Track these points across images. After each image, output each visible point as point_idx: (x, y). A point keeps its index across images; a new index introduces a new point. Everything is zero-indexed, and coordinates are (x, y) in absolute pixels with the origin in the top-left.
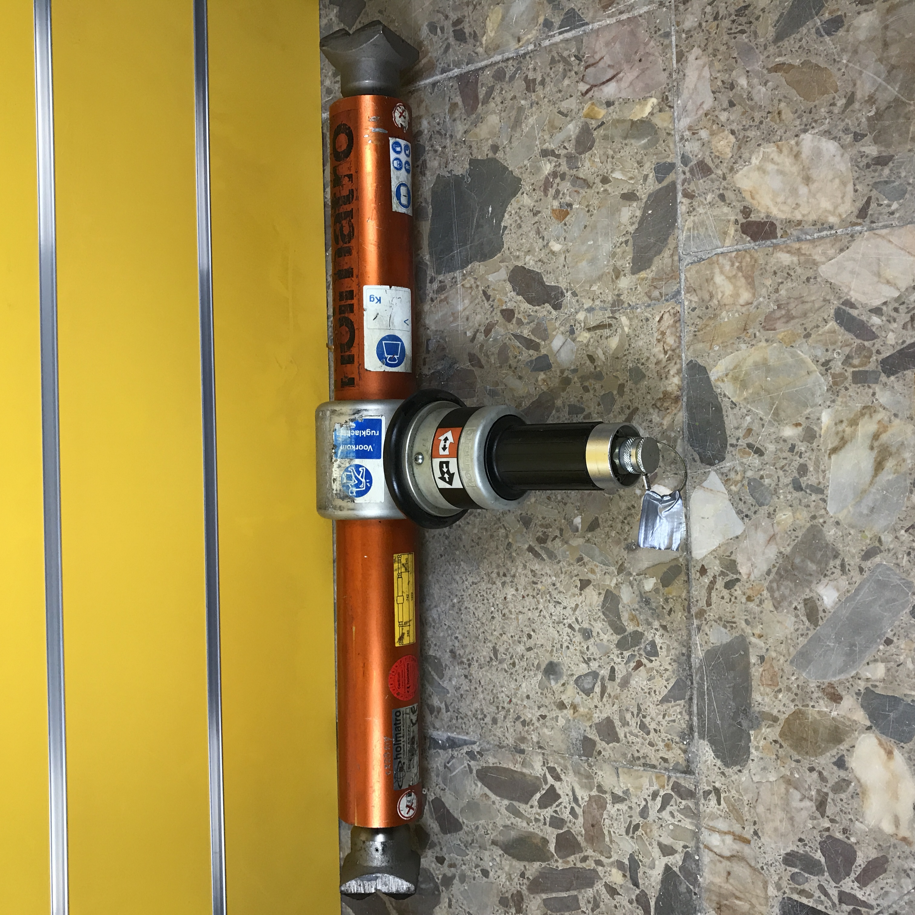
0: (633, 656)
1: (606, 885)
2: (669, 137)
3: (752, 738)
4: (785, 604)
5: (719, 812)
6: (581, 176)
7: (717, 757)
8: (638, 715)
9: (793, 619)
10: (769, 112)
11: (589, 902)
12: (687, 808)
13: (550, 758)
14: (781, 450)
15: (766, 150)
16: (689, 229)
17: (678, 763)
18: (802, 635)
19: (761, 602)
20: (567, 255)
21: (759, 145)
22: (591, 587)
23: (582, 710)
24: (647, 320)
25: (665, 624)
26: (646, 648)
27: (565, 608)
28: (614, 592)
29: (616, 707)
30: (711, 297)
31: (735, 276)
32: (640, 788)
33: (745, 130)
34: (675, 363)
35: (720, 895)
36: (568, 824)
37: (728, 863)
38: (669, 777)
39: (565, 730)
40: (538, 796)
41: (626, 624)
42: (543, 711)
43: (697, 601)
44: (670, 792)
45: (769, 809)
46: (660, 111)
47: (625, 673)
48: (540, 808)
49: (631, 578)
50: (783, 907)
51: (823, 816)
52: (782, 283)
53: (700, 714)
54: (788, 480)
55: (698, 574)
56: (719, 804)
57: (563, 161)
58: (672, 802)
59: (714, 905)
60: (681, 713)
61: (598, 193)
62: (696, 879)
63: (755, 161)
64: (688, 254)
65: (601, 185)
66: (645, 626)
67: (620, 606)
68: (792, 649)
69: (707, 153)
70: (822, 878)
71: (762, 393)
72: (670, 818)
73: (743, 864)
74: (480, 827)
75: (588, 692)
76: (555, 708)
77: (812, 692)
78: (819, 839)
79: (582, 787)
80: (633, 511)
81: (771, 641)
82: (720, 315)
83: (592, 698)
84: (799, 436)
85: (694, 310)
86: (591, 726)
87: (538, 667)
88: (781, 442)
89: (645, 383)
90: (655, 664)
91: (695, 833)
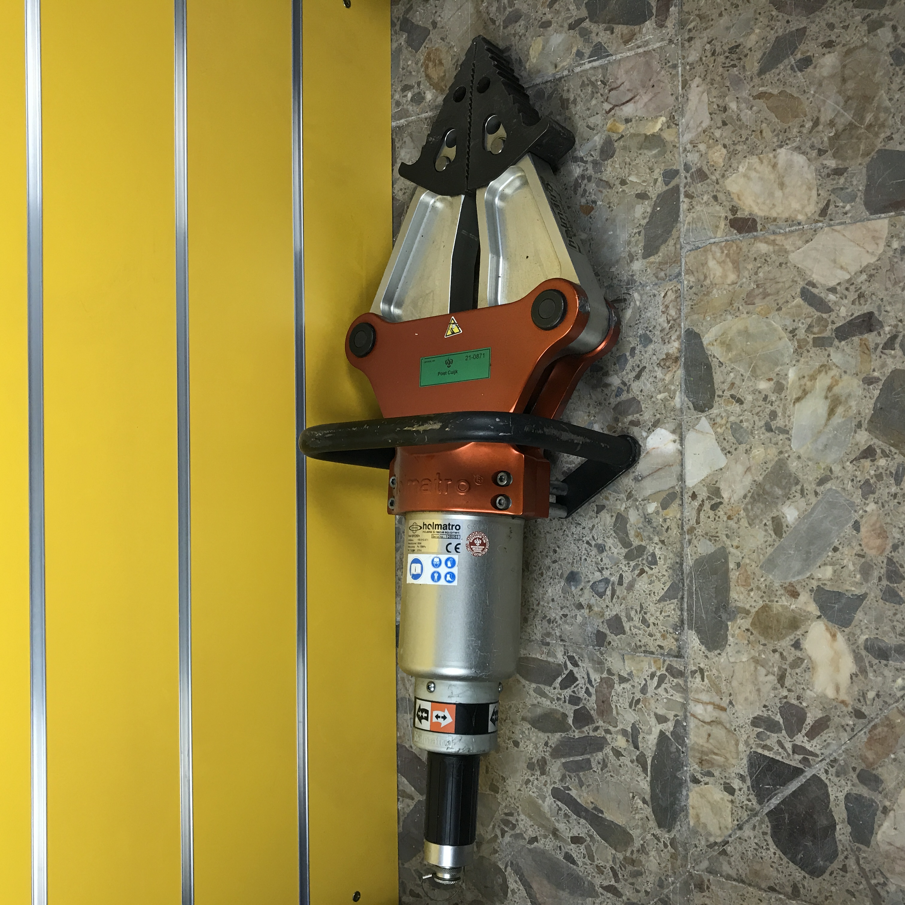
0: (637, 565)
1: (613, 749)
2: (675, 149)
3: (730, 628)
4: (757, 521)
5: (703, 687)
6: (604, 178)
7: (702, 643)
8: (640, 612)
9: (763, 533)
10: (753, 131)
11: (599, 763)
12: (678, 685)
13: (570, 649)
14: (757, 400)
15: (751, 161)
16: (689, 223)
17: (671, 649)
18: (770, 546)
19: (739, 520)
20: (592, 242)
21: (745, 157)
22: (605, 511)
23: (596, 609)
24: (655, 296)
25: (663, 539)
26: (648, 558)
27: (584, 528)
28: (623, 514)
29: (623, 606)
30: (705, 277)
31: (724, 262)
32: (641, 670)
33: (734, 144)
34: (676, 331)
35: (702, 752)
36: (584, 701)
37: (709, 727)
38: (664, 661)
39: (583, 625)
40: (560, 679)
41: (632, 539)
42: (566, 612)
43: (689, 520)
44: (664, 672)
45: (741, 684)
46: (668, 127)
47: (630, 579)
48: (561, 689)
49: (637, 503)
50: (750, 760)
51: (782, 686)
52: (760, 267)
53: (690, 609)
54: (763, 423)
55: (690, 499)
56: (703, 680)
57: (590, 166)
58: (666, 681)
59: (697, 761)
60: (674, 610)
61: (617, 193)
62: (684, 741)
63: (741, 169)
64: (688, 243)
65: (620, 186)
66: (647, 541)
67: (628, 526)
68: (761, 556)
69: (705, 163)
70: (780, 735)
71: (743, 354)
72: (665, 693)
73: (720, 726)
74: (513, 706)
75: (601, 595)
76: (574, 608)
77: (777, 590)
78: (779, 705)
79: (596, 670)
81: (745, 551)
82: (711, 292)
83: (604, 600)
84: (771, 388)
85: (691, 288)
86: (603, 622)
87: (561, 576)
88: (757, 393)
89: (651, 346)
90: (655, 571)
91: (684, 704)
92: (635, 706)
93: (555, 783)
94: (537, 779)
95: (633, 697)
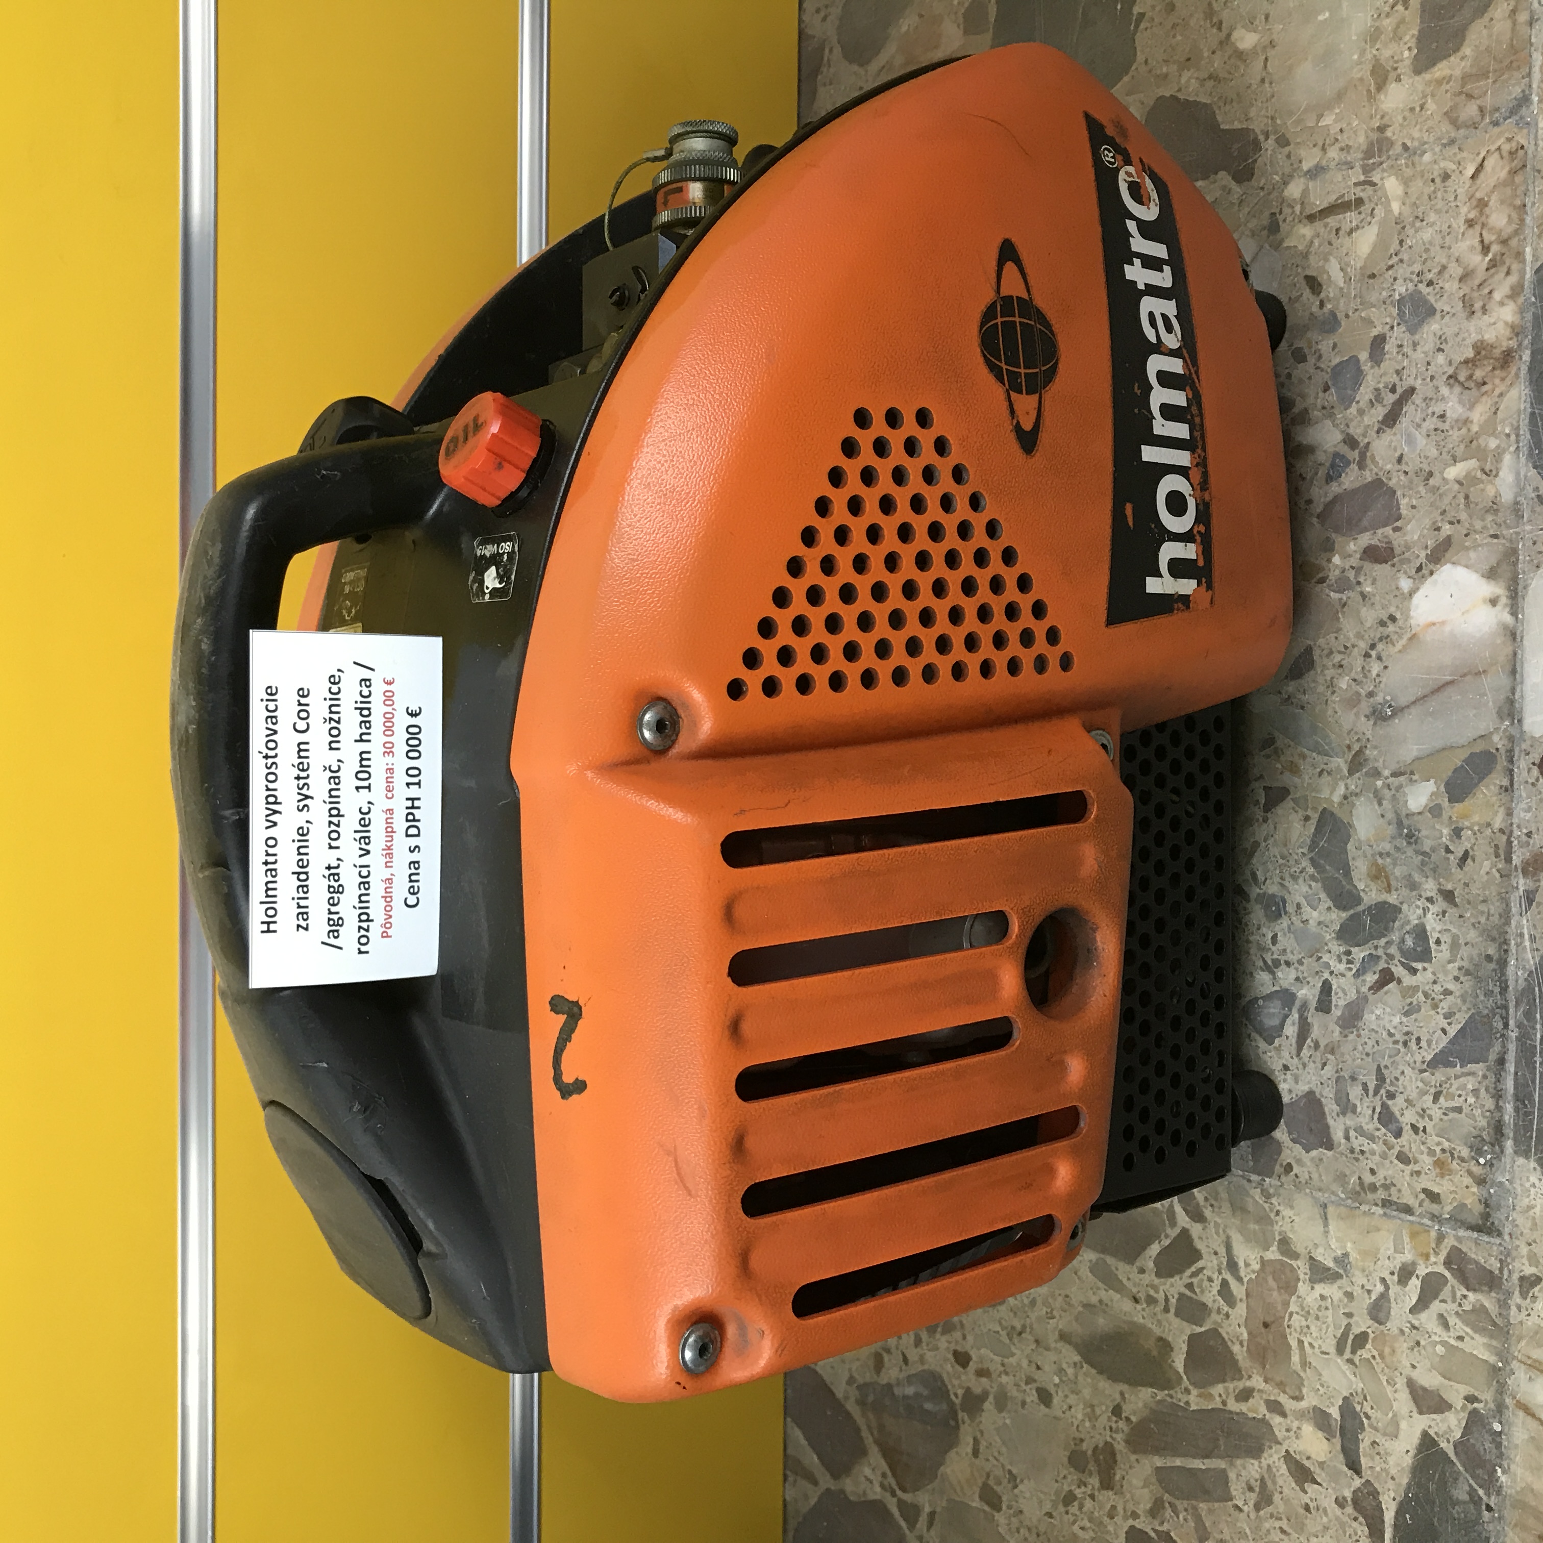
0: (1373, 958)
1: (1288, 1457)
8: (1376, 1093)
11: (1251, 1489)
12: (1479, 1310)
17: (1462, 1206)
20: (1271, 53)
22: (1288, 804)
24: (1446, 177)
25: (1449, 887)
26: (1403, 941)
28: (1339, 813)
29: (1329, 1071)
32: (1373, 1255)
34: (1508, 273)
36: (1214, 1317)
38: (1441, 1238)
40: (1155, 1249)
41: (1361, 886)
43: (1529, 835)
44: (1441, 1269)
47: (1352, 995)
48: (1158, 1274)
49: (1379, 783)
53: (1522, 1097)
55: (1536, 771)
58: (1446, 1293)
60: (1475, 1092)
62: (1493, 1476)
66: (1405, 892)
67: (1351, 847)
72: (1439, 1330)
74: (1039, 1301)
75: (1270, 1035)
79: (1249, 1238)
80: (1391, 628)
83: (1278, 1049)
89: (1434, 326)
90: (1423, 978)
91: (1495, 1370)
92: (1353, 1352)
93: (1135, 1515)
94: (1092, 1497)
95: (1349, 1326)
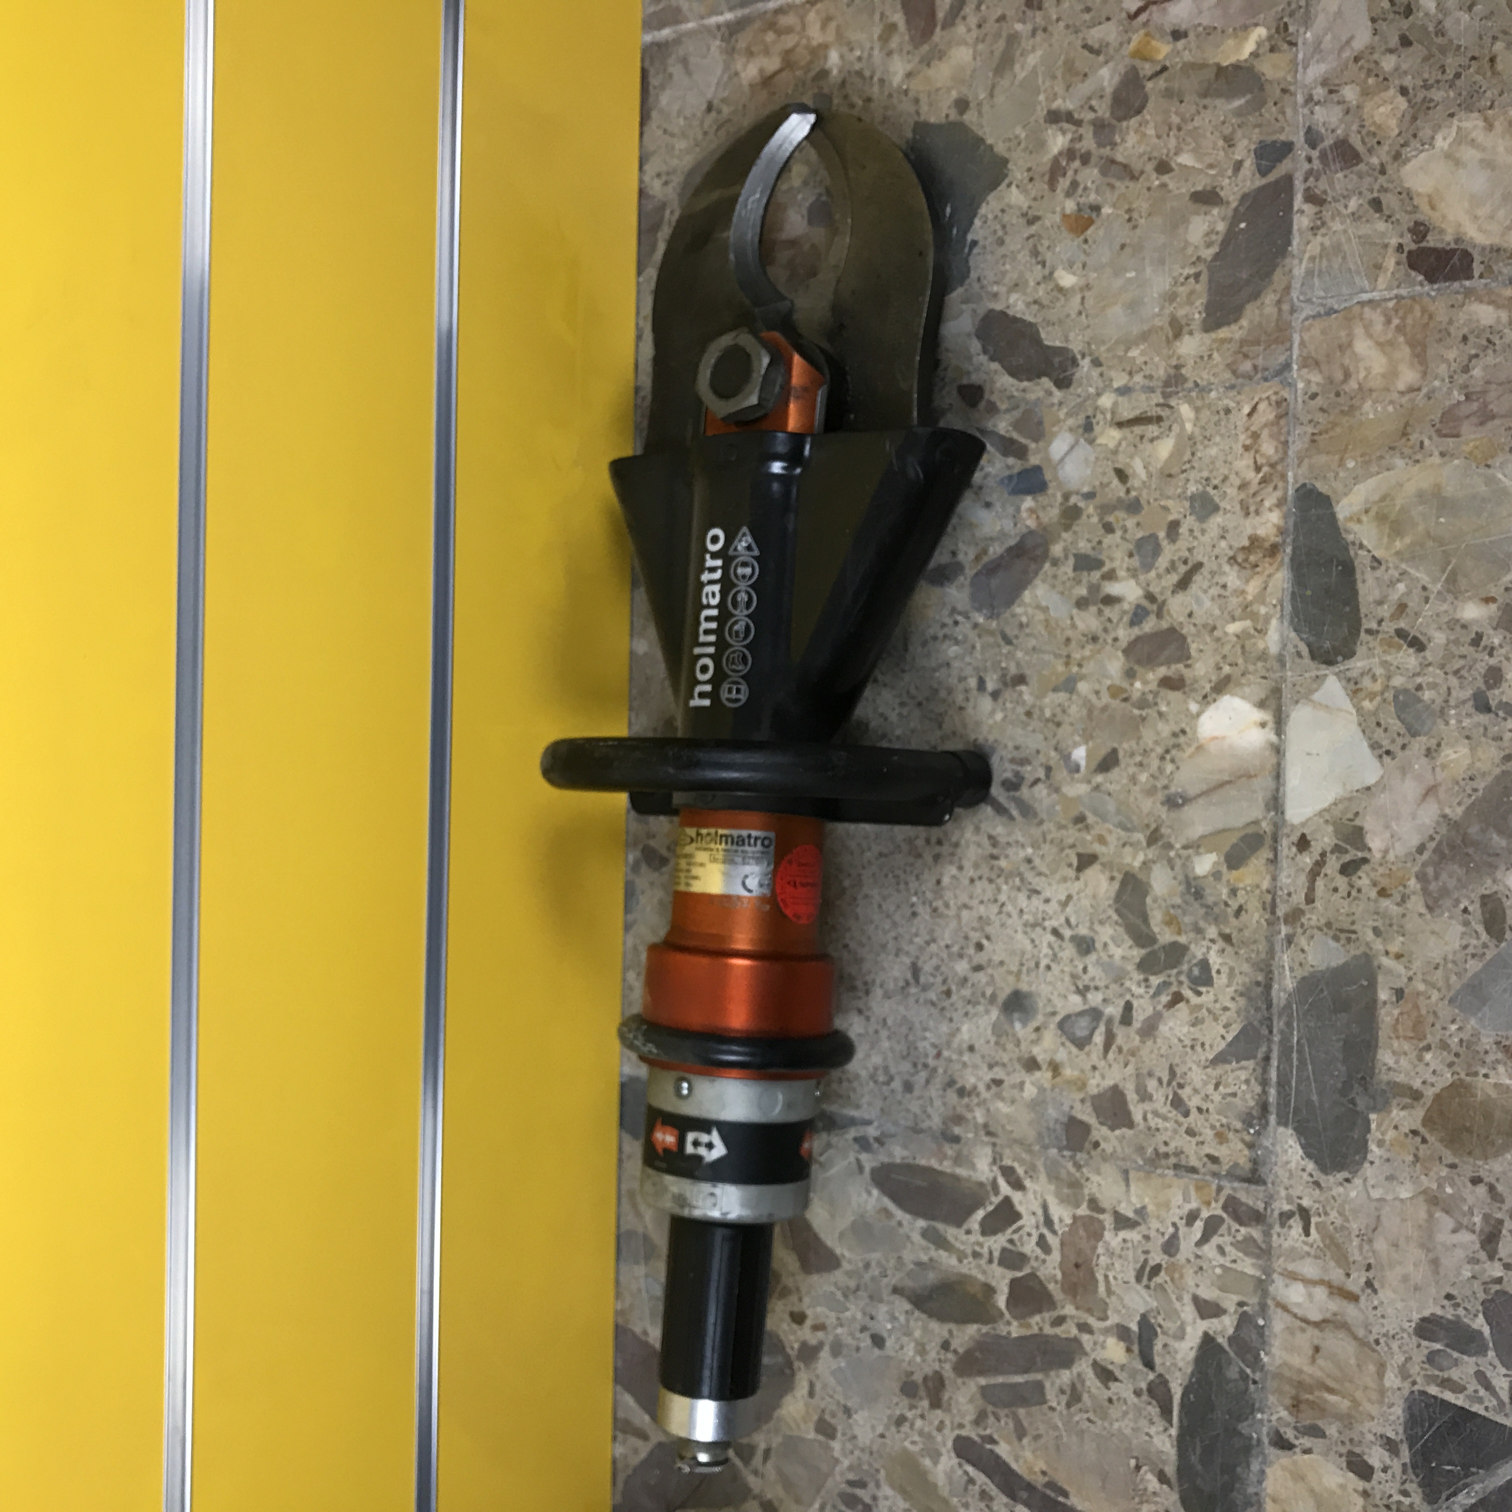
0: (1166, 984)
1: (1095, 1365)
2: (1286, 97)
3: (1373, 1126)
4: (1448, 903)
5: (1306, 1248)
6: (1120, 158)
7: (1308, 1155)
8: (1169, 1083)
9: (1461, 929)
10: (1473, 58)
11: (1062, 1392)
13: (1007, 1152)
14: (1456, 642)
15: (1464, 124)
16: (1312, 259)
17: (1236, 1165)
18: (1473, 956)
19: (1404, 899)
20: (1088, 294)
21: (1452, 115)
22: (1096, 867)
23: (1068, 1072)
24: (1228, 411)
25: (1227, 931)
26: (1190, 970)
27: (1047, 901)
28: (1140, 876)
29: (1130, 1069)
30: (1347, 375)
31: (1391, 343)
32: (1167, 1205)
33: (1426, 86)
34: (1275, 488)
35: (1300, 1385)
36: (1033, 1263)
37: (1316, 1332)
38: (1220, 1189)
39: (1036, 1104)
40: (980, 1214)
41: (1156, 930)
42: (998, 1073)
43: (1289, 894)
44: (1219, 1212)
45: (1396, 1246)
46: (1272, 50)
47: (1150, 1011)
48: (983, 1234)
49: (1172, 854)
50: (1410, 1408)
51: (1491, 1257)
52: (1477, 356)
53: (1283, 1084)
54: (1468, 693)
55: (1294, 849)
56: (1307, 1233)
57: (1087, 132)
58: (1223, 1229)
59: (1288, 1402)
60: (1247, 1082)
61: (1149, 189)
62: (1257, 1357)
63: (1442, 143)
64: (1309, 301)
65: (1154, 175)
66: (1192, 935)
67: (1149, 900)
68: (1454, 978)
69: (1355, 127)
70: (1480, 1360)
71: (1430, 544)
72: (1218, 1256)
73: (1342, 1334)
74: (873, 1264)
75: (1081, 1043)
76: (1018, 1067)
77: (1486, 1052)
78: (1482, 1296)
79: (1063, 1200)
80: (1182, 739)
81: (1417, 965)
82: (1360, 408)
83: (1088, 1054)
84: (1490, 618)
85: (1314, 396)
86: (1083, 1101)
87: (993, 998)
88: (1458, 628)
89: (1217, 520)
90: (1207, 997)
91: (1260, 1281)
92: (1150, 1279)
93: (961, 1426)
94: (922, 1416)
95: (1146, 1261)
